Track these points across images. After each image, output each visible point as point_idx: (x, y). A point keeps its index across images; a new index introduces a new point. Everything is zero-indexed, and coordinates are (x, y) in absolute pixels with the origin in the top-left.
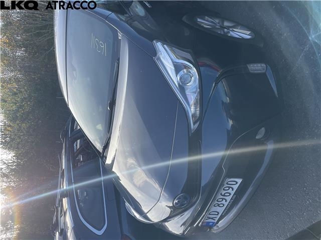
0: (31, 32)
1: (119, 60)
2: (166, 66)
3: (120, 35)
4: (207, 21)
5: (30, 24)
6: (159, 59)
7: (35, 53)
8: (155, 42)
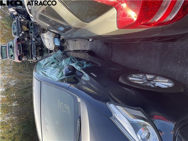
0: (21, 91)
1: (80, 117)
2: (123, 125)
3: (79, 100)
4: (135, 78)
5: (20, 87)
6: (115, 118)
7: (24, 103)
8: (108, 104)
